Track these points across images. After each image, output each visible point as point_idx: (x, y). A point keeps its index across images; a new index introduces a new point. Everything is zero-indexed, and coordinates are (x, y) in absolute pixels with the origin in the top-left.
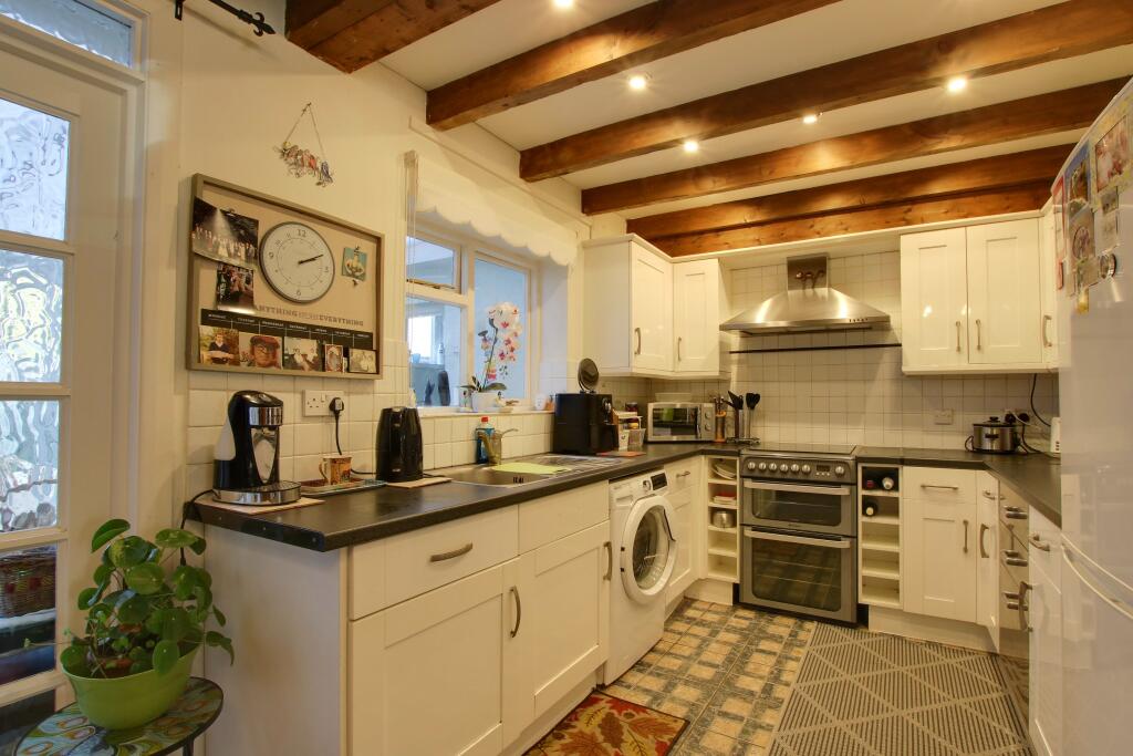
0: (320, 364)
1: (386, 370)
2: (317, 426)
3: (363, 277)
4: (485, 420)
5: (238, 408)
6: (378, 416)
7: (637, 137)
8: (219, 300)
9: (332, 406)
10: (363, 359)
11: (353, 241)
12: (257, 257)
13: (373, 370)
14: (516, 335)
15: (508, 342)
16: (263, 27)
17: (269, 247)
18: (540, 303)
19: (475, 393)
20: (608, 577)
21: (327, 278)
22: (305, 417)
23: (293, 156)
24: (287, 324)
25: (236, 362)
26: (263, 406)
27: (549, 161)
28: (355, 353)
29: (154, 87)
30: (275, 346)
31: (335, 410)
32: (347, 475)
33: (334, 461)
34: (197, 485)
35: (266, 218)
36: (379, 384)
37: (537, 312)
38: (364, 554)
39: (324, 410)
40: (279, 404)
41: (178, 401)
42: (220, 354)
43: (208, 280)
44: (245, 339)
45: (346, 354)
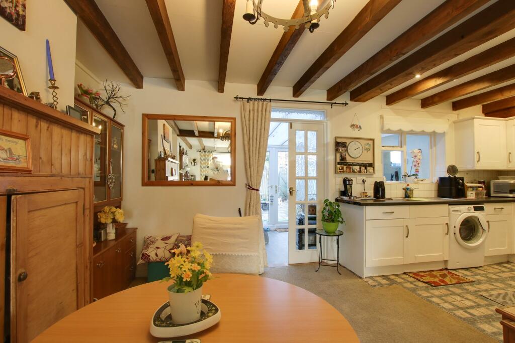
0: (360, 171)
1: (376, 172)
2: (360, 185)
3: (370, 150)
4: (408, 185)
5: (345, 181)
6: (374, 183)
7: (461, 91)
8: (341, 160)
9: (363, 181)
10: (370, 169)
11: (367, 142)
12: (347, 150)
13: (373, 172)
14: (419, 159)
15: (417, 161)
16: (346, 104)
17: (349, 148)
18: (435, 145)
19: (407, 178)
20: (447, 234)
21: (361, 152)
22: (357, 183)
23: (353, 126)
24: (353, 163)
25: (343, 172)
26: (349, 180)
27: (431, 102)
28: (368, 168)
29: (329, 123)
30: (350, 168)
31: (364, 182)
32: (366, 196)
33: (363, 193)
34: (337, 195)
35: (348, 141)
36: (374, 175)
37: (434, 148)
38: (369, 208)
39: (361, 182)
40: (352, 180)
41: (334, 180)
42: (340, 170)
43: (338, 155)
44: (345, 167)
45: (366, 169)
